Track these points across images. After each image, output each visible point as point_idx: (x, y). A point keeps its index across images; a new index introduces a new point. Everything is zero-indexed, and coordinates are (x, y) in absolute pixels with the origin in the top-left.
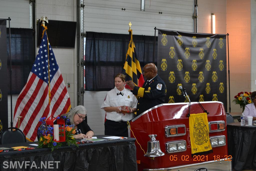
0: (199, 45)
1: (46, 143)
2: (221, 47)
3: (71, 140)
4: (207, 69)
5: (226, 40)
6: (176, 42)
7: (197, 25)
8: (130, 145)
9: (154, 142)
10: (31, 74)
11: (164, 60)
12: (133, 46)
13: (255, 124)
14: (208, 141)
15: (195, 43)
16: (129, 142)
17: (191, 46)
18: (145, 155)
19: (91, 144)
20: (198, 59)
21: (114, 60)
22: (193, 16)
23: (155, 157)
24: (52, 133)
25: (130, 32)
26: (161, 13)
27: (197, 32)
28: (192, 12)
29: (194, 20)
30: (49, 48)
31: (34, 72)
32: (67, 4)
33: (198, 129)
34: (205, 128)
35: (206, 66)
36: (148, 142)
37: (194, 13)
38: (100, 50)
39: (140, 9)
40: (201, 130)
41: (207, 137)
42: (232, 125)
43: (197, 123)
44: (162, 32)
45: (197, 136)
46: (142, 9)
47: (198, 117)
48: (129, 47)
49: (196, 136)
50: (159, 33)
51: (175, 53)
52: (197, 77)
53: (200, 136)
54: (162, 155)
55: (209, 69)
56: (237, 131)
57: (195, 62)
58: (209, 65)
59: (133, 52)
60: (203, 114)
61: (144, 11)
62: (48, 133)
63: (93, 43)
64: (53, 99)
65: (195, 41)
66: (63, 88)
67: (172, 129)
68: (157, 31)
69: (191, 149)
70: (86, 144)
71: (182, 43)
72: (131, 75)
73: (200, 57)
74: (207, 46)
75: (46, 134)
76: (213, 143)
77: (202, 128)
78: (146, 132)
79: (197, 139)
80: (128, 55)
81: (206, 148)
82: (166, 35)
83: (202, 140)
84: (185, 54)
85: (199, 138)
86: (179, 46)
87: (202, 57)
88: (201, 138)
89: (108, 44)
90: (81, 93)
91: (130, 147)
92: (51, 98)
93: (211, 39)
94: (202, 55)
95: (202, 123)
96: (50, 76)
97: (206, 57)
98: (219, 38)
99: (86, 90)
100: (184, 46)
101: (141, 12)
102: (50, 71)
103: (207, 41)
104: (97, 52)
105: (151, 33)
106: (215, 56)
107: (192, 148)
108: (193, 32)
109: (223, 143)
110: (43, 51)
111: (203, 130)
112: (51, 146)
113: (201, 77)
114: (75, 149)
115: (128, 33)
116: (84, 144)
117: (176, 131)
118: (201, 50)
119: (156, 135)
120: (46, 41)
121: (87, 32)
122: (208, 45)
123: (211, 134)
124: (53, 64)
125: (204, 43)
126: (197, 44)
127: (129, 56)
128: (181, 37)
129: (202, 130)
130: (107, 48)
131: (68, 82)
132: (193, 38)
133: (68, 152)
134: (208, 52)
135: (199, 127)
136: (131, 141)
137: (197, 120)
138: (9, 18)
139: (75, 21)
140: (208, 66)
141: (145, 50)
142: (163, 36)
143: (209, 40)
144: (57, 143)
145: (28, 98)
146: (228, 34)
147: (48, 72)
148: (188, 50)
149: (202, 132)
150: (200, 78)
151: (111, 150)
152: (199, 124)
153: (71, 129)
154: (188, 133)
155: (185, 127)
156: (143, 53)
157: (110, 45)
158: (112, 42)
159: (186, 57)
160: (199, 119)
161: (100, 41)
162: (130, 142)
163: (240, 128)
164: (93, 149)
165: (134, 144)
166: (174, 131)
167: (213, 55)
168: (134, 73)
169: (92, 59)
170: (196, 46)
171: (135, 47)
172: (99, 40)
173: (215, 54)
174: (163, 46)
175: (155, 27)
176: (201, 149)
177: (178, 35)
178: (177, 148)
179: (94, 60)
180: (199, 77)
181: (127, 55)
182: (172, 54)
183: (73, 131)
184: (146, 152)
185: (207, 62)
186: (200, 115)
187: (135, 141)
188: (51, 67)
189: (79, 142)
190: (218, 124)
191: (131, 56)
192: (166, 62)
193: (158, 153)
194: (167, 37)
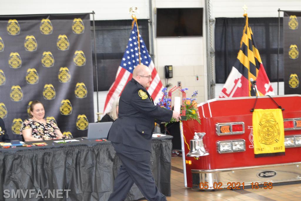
10: (120, 68)
11: (293, 47)
12: (250, 32)
14: (279, 141)
23: (199, 157)
25: (245, 17)
30: (140, 40)
31: (123, 67)
33: (265, 126)
34: (277, 126)
36: (191, 141)
40: (270, 128)
41: (278, 137)
43: (264, 120)
44: (288, 13)
45: (264, 134)
48: (244, 35)
49: (262, 135)
50: (285, 15)
53: (268, 135)
59: (249, 39)
63: (224, 30)
67: (224, 127)
68: (282, 13)
69: (253, 149)
72: (247, 65)
77: (272, 126)
79: (264, 137)
80: (243, 42)
81: (276, 148)
83: (272, 139)
85: (267, 137)
88: (270, 137)
95: (272, 120)
99: (217, 83)
105: (275, 15)
107: (256, 148)
110: (133, 44)
111: (274, 128)
117: (230, 129)
120: (136, 34)
127: (244, 44)
129: (272, 129)
135: (268, 124)
137: (265, 116)
138: (93, 11)
142: (292, 18)
145: (118, 93)
149: (272, 130)
154: (249, 131)
155: (243, 124)
160: (268, 115)
161: (233, 27)
166: (226, 129)
168: (251, 64)
171: (252, 33)
175: (279, 9)
176: (269, 149)
178: (232, 148)
181: (241, 43)
190: (295, 121)
191: (247, 44)
192: (296, 49)
194: (298, 19)
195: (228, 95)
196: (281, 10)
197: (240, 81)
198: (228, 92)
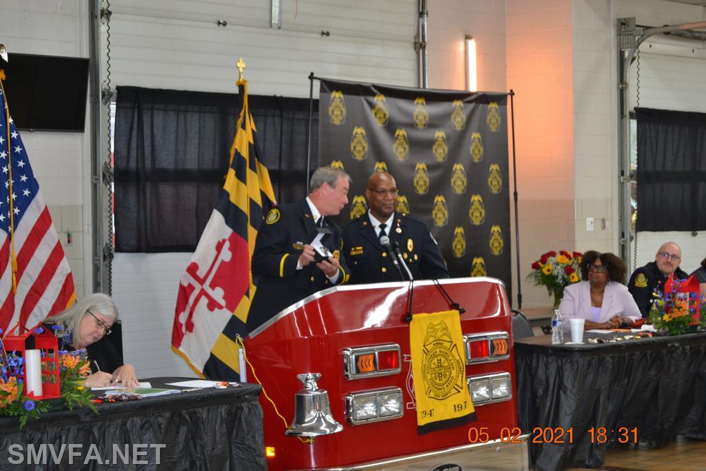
0: (433, 124)
1: (5, 402)
2: (493, 129)
3: (76, 394)
4: (456, 188)
5: (506, 109)
6: (371, 114)
7: (426, 68)
8: (244, 405)
9: (312, 394)
11: (337, 165)
12: (251, 125)
13: (590, 340)
14: (462, 388)
15: (421, 118)
16: (244, 395)
17: (412, 125)
18: (287, 432)
19: (135, 402)
20: (430, 162)
21: (196, 167)
22: (415, 43)
23: (318, 436)
24: (22, 373)
25: (242, 87)
26: (328, 34)
27: (427, 87)
28: (410, 33)
29: (418, 53)
30: (12, 131)
32: (61, 8)
33: (434, 355)
34: (454, 351)
35: (453, 180)
36: (298, 396)
37: (418, 34)
38: (158, 139)
39: (268, 25)
40: (443, 359)
41: (460, 378)
42: (529, 343)
44: (329, 86)
45: (433, 375)
46: (273, 22)
47: (435, 323)
48: (240, 130)
49: (429, 377)
50: (322, 90)
51: (366, 146)
52: (429, 211)
53: (440, 375)
54: (336, 431)
55: (462, 187)
56: (541, 359)
57: (424, 169)
58: (462, 176)
59: (250, 143)
60: (447, 315)
61: (279, 28)
62: (8, 375)
63: (136, 119)
64: (24, 277)
65: (421, 110)
66: (53, 245)
67: (364, 358)
68: (317, 84)
69: (415, 412)
70: (120, 404)
71: (387, 116)
72: (245, 207)
73: (437, 155)
74: (455, 124)
75: (4, 378)
76: (477, 394)
77: (446, 353)
78: (290, 367)
79: (433, 383)
80: (236, 150)
81: (457, 407)
82: (342, 96)
83: (447, 386)
84: (395, 146)
85: (438, 381)
86: (378, 125)
87: (443, 156)
88: (444, 380)
89: (178, 120)
90: (105, 258)
91: (246, 410)
92: (18, 274)
93: (465, 107)
94: (440, 151)
95: (445, 338)
96: (14, 211)
97: (453, 157)
98: (488, 103)
99: (119, 250)
100: (391, 126)
101: (271, 31)
102: (14, 196)
103: (455, 113)
104: (147, 143)
105: (300, 89)
106: (476, 152)
107: (420, 408)
108: (416, 86)
109: (504, 393)
111: (450, 358)
112: (20, 412)
113: (440, 210)
114: (88, 419)
115: (236, 90)
116: (112, 405)
117: (374, 362)
118: (438, 137)
119: (318, 375)
120: (3, 114)
121: (118, 88)
122: (458, 121)
123: (471, 370)
124: (24, 178)
125: (447, 116)
126: (427, 119)
127: (238, 154)
128: (383, 101)
129: (447, 359)
130: (177, 131)
131: (65, 229)
132: (418, 103)
133: (67, 427)
134: (457, 143)
135: (438, 350)
136: (246, 394)
137: (432, 330)
139: (85, 54)
140: (459, 182)
141: (284, 139)
142: (335, 97)
143: (462, 109)
144: (36, 403)
146: (511, 91)
147: (8, 199)
148: (404, 136)
149: (446, 364)
150: (436, 215)
151: (191, 420)
152: (438, 343)
153: (77, 361)
154: (407, 367)
155: (399, 349)
156: (278, 145)
157: (186, 125)
158: (189, 114)
159: (398, 154)
160: (438, 327)
161: (155, 112)
162: (246, 397)
163: (550, 352)
164: (142, 417)
165: (255, 400)
166: (367, 363)
167: (471, 152)
168: (252, 203)
169: (133, 165)
170: (425, 126)
171: (254, 129)
172: (152, 110)
173: (477, 146)
174: (335, 125)
175: (312, 74)
176: (444, 411)
177: (374, 95)
178: (379, 410)
179: (140, 166)
180: (434, 212)
181: (232, 152)
182: (360, 148)
183: (81, 368)
184: (289, 424)
185: (456, 169)
186: (441, 315)
187: (259, 393)
188: (18, 187)
189: (99, 399)
190: (492, 341)
191: (245, 153)
193: (324, 425)
194: (345, 100)
195: (202, 281)
196: (315, 75)
197: (227, 244)
198: (201, 273)
